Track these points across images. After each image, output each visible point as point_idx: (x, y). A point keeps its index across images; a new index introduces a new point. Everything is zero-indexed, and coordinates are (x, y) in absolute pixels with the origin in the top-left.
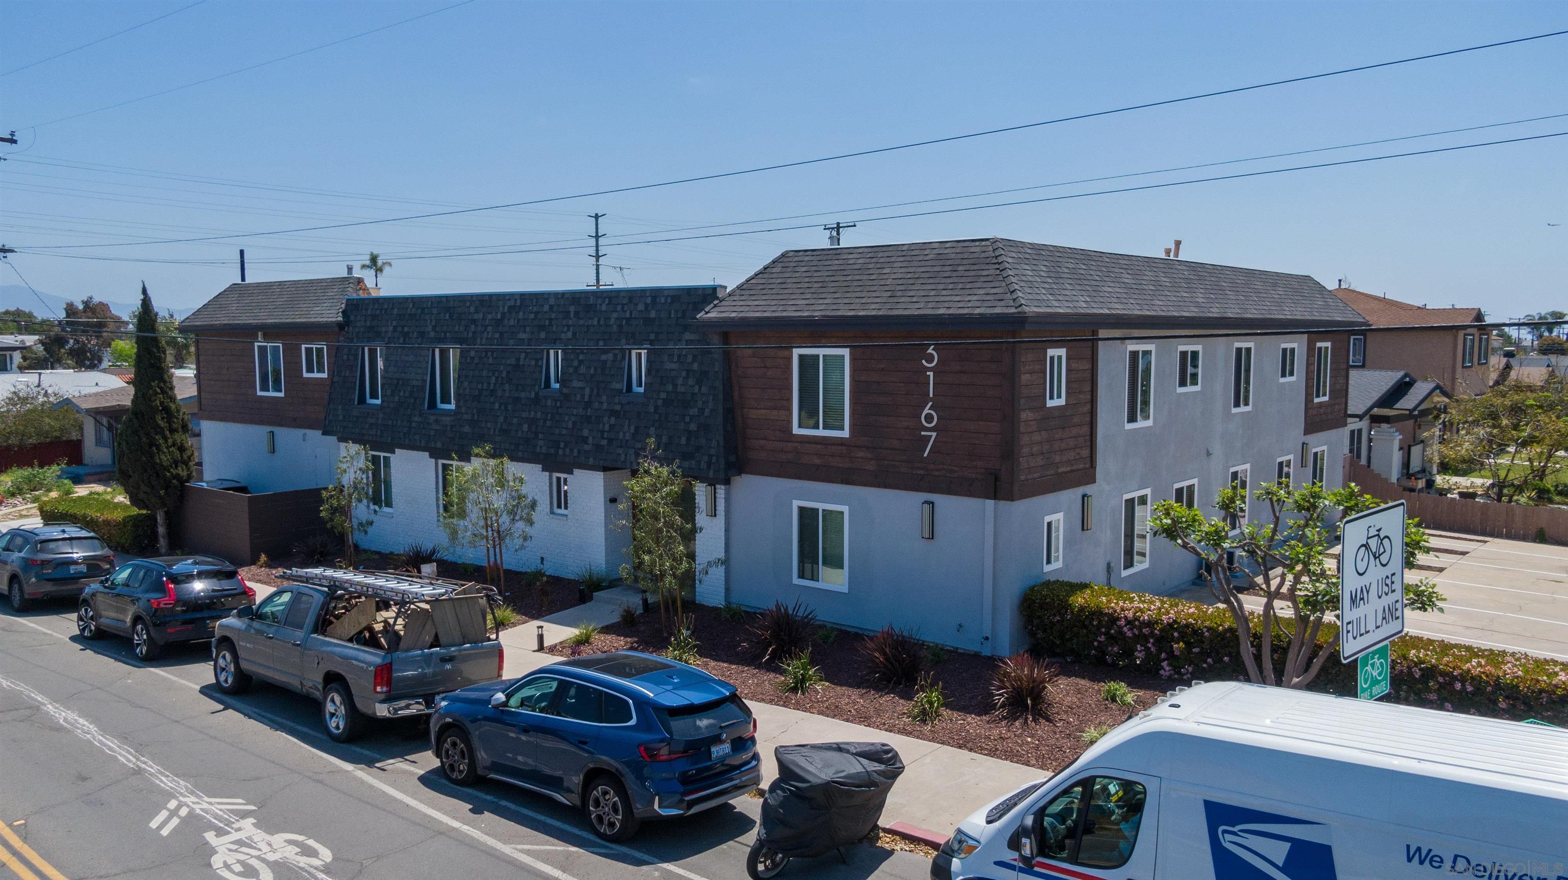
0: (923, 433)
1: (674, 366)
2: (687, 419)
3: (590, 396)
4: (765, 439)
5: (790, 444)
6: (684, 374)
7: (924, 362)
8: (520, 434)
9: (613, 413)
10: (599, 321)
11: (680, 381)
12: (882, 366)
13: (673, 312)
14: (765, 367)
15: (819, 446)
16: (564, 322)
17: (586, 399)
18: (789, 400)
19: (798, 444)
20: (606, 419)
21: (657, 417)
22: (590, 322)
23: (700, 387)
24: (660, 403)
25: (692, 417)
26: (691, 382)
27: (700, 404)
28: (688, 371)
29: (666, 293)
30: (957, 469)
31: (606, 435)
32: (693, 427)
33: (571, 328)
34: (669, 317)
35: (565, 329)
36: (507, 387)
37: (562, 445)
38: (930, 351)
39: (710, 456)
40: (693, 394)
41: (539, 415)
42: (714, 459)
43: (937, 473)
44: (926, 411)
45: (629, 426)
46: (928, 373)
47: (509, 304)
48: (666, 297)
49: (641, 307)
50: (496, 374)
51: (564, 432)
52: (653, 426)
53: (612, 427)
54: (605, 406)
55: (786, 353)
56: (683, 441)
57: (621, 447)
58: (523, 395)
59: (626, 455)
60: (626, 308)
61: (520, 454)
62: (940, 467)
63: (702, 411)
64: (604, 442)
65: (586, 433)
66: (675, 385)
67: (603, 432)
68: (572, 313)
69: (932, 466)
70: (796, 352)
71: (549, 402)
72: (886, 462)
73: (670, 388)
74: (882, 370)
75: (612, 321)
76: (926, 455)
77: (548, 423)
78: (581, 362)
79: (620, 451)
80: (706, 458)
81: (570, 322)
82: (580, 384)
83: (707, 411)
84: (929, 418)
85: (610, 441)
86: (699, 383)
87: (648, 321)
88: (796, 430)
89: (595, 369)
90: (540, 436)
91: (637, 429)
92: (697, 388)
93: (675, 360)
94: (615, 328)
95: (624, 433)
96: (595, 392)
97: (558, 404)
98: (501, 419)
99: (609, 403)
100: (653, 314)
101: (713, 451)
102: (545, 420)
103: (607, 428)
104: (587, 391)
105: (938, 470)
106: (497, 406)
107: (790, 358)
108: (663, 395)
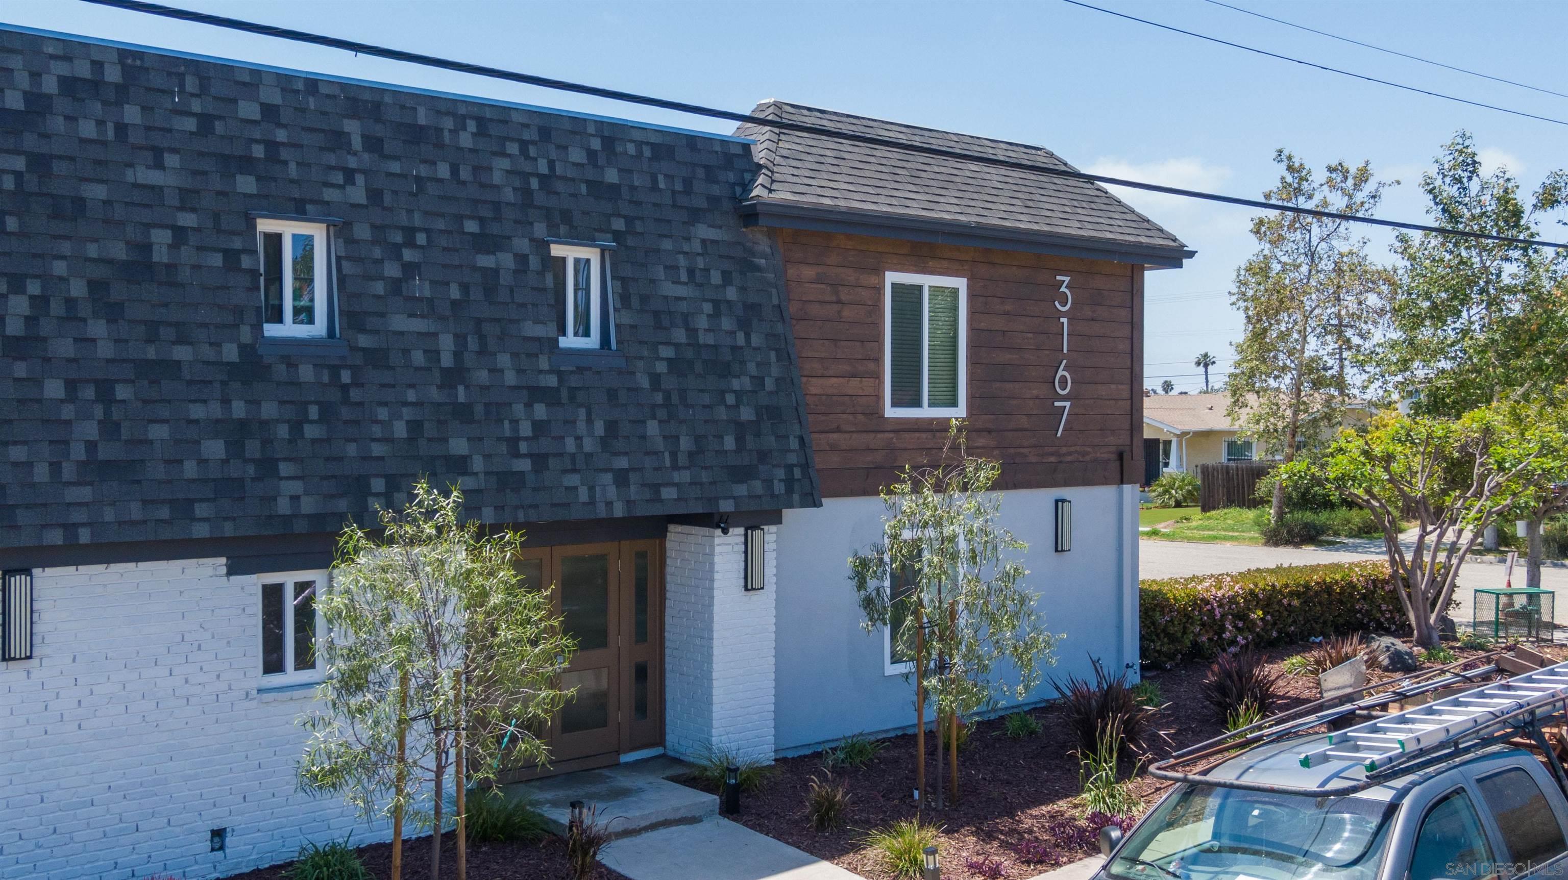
0: (1056, 404)
1: (681, 291)
2: (730, 399)
3: (458, 355)
4: (838, 430)
5: (880, 436)
6: (708, 308)
7: (1056, 303)
8: (190, 469)
9: (536, 394)
10: (455, 171)
11: (702, 322)
12: (1008, 308)
13: (661, 178)
14: (839, 302)
15: (924, 435)
16: (331, 159)
17: (447, 360)
18: (878, 360)
19: (892, 435)
20: (519, 409)
21: (659, 398)
22: (424, 171)
23: (747, 335)
24: (661, 367)
25: (738, 394)
26: (727, 324)
27: (752, 368)
28: (716, 303)
29: (637, 136)
30: (1089, 449)
31: (523, 447)
32: (747, 414)
33: (360, 179)
34: (655, 188)
35: (339, 178)
36: (98, 328)
37: (378, 485)
38: (1063, 289)
39: (789, 468)
40: (735, 349)
41: (269, 410)
42: (797, 473)
43: (1069, 459)
44: (1061, 373)
45: (590, 421)
46: (1062, 320)
47: (60, 69)
48: (639, 144)
49: (577, 155)
50: (34, 288)
51: (377, 450)
52: (654, 417)
53: (539, 427)
54: (510, 378)
55: (873, 280)
56: (729, 443)
57: (574, 471)
58: (182, 353)
59: (592, 489)
60: (532, 151)
61: (201, 531)
62: (1072, 449)
63: (759, 381)
64: (524, 465)
65: (459, 446)
66: (692, 332)
67: (513, 441)
68: (357, 143)
69: (1064, 450)
70: (892, 277)
71: (306, 373)
72: (1012, 451)
73: (680, 335)
74: (1007, 313)
75: (497, 178)
76: (1059, 435)
77: (311, 431)
78: (410, 269)
79: (573, 480)
80: (781, 473)
81: (352, 163)
82: (418, 325)
83: (769, 384)
84: (1064, 381)
85: (540, 461)
86: (744, 325)
87: (598, 189)
88: (891, 412)
89: (465, 288)
90: (285, 469)
91: (612, 427)
92: (740, 339)
93: (684, 277)
94: (509, 195)
95: (578, 438)
96: (472, 343)
97: (346, 377)
98: (90, 430)
99: (520, 371)
100: (612, 176)
101: (792, 459)
102: (297, 427)
103: (526, 429)
104: (446, 343)
105: (1070, 454)
106: (54, 389)
107: (880, 290)
108: (667, 352)
